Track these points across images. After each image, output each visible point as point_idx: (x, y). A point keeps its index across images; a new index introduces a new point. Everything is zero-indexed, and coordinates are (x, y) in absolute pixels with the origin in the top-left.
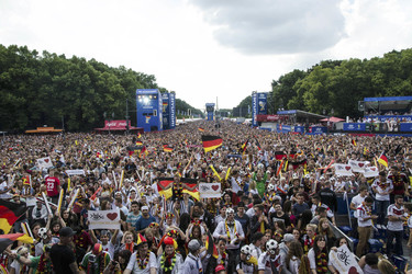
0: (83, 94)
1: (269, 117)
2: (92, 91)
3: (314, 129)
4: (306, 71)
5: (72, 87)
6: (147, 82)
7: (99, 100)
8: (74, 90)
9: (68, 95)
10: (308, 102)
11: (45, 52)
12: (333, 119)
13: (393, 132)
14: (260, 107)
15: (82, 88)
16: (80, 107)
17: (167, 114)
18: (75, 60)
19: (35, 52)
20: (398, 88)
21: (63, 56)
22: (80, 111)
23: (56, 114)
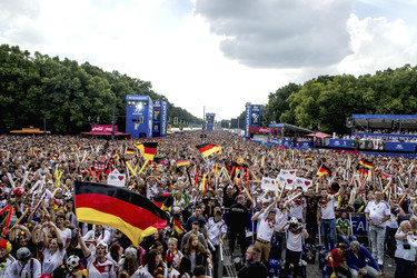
0: (72, 97)
1: (261, 130)
2: (81, 94)
3: (301, 144)
5: (61, 90)
6: (142, 88)
7: (87, 104)
8: (64, 92)
9: (57, 97)
10: (298, 117)
11: (37, 53)
12: (319, 135)
13: (378, 151)
14: (252, 119)
15: (72, 91)
16: (68, 109)
17: (157, 122)
18: (67, 62)
19: (27, 53)
20: (388, 106)
21: (57, 59)
22: (67, 114)
23: (43, 116)
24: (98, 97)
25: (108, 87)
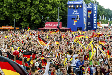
2: (38, 2)
7: (41, 8)
8: (26, 1)
9: (22, 5)
16: (30, 13)
17: (90, 19)
22: (29, 16)
23: (14, 17)
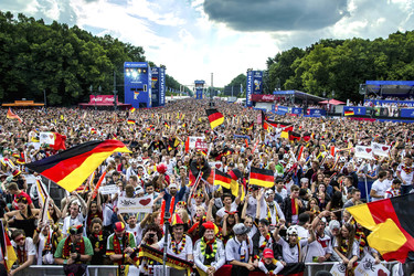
0: (65, 66)
1: (265, 97)
2: (76, 62)
3: (312, 111)
4: (304, 49)
5: (53, 58)
6: (135, 54)
7: (83, 73)
8: (56, 60)
9: (49, 66)
10: (307, 83)
11: (20, 15)
12: (332, 102)
13: (393, 118)
14: (255, 86)
15: (65, 58)
16: (63, 79)
17: (156, 90)
18: (55, 25)
19: (9, 15)
20: (401, 72)
21: (41, 21)
22: (62, 85)
23: (35, 86)
24: (93, 64)
25: (102, 54)
